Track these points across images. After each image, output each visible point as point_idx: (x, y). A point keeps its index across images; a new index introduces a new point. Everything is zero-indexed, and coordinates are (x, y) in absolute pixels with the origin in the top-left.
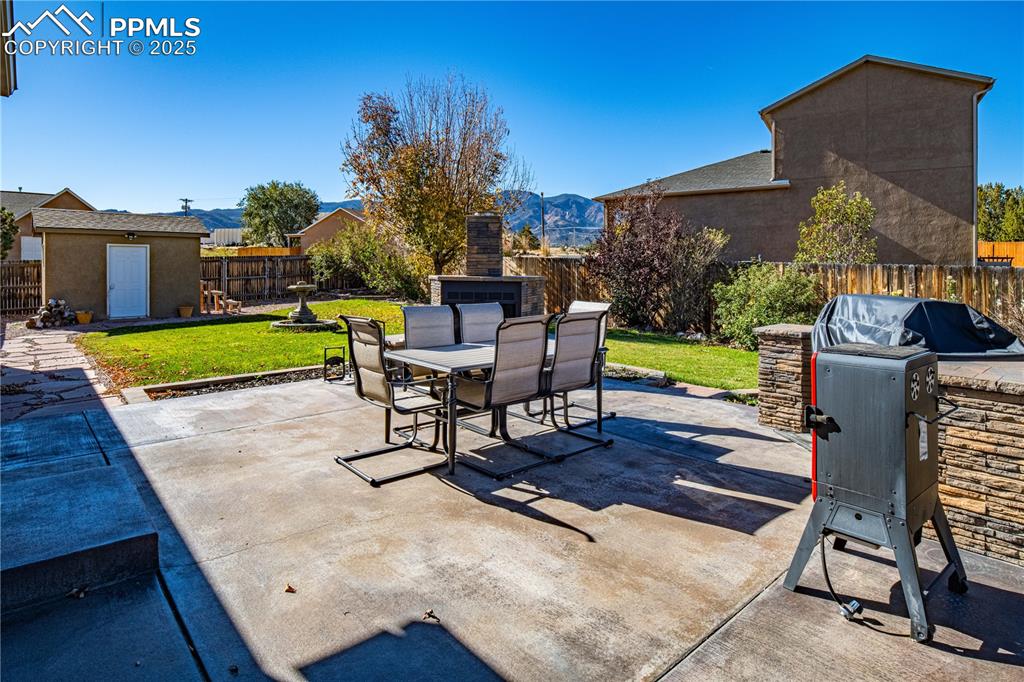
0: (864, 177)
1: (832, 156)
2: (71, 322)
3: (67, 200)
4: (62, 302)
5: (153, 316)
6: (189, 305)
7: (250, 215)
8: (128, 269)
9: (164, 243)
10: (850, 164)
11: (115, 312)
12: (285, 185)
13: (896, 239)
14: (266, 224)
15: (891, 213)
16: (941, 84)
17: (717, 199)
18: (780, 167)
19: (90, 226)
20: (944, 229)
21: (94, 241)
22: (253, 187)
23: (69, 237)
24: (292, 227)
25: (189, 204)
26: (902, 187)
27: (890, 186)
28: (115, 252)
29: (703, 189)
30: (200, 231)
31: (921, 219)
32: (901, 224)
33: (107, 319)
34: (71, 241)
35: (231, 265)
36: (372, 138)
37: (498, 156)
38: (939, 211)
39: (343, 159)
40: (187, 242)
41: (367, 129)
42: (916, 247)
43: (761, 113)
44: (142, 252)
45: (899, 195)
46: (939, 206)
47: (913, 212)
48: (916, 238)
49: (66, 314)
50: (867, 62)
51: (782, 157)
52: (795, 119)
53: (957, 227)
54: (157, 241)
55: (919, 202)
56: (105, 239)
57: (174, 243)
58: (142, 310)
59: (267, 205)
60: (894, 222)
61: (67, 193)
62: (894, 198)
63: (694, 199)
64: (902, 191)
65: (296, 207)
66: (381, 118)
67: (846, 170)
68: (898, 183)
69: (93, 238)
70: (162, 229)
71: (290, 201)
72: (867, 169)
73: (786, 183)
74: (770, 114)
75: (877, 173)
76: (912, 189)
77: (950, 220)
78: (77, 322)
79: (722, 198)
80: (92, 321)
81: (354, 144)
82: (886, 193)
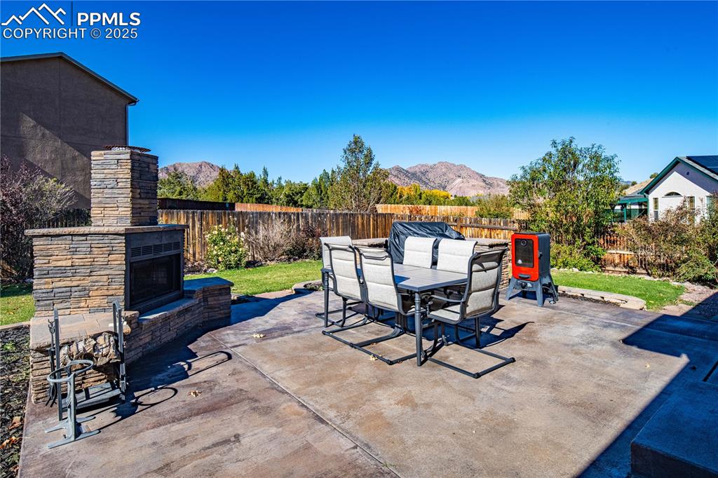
0: (59, 143)
10: (47, 132)
27: (77, 153)
50: (61, 57)
60: (80, 180)
64: (85, 158)
72: (60, 138)
75: (67, 143)
82: (74, 158)
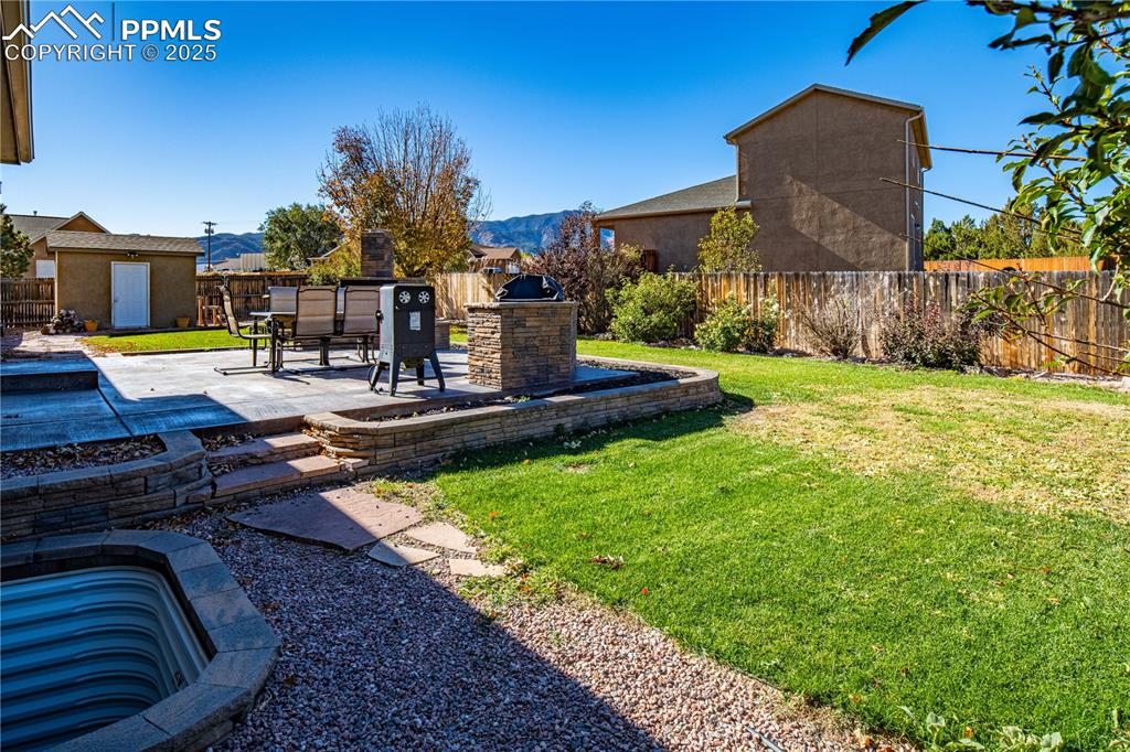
0: (815, 198)
1: (789, 179)
2: (80, 329)
3: (82, 223)
4: (72, 312)
5: (152, 327)
6: (185, 316)
7: (271, 239)
8: (131, 285)
9: (163, 261)
10: (803, 186)
11: (118, 323)
12: (309, 207)
13: (842, 255)
14: (288, 248)
15: (838, 231)
16: (879, 111)
17: (688, 219)
18: (744, 188)
19: (97, 246)
20: (882, 246)
21: (99, 259)
22: (275, 209)
23: (78, 256)
24: (316, 251)
25: (212, 227)
26: (847, 207)
27: (837, 206)
28: (118, 268)
29: (677, 209)
30: (196, 251)
31: (864, 236)
32: (846, 241)
33: (112, 328)
34: (80, 260)
35: (232, 283)
36: (345, 167)
37: (468, 181)
38: (878, 229)
39: (319, 186)
40: (184, 260)
41: (341, 159)
42: (858, 262)
43: (726, 137)
44: (144, 268)
45: (844, 214)
46: (879, 225)
47: (856, 230)
48: (858, 254)
49: (76, 323)
50: (816, 90)
51: (745, 180)
52: (756, 143)
53: (893, 243)
54: (156, 260)
55: (861, 221)
56: (109, 257)
57: (172, 262)
58: (144, 321)
59: (289, 228)
60: (840, 239)
61: (82, 217)
62: (840, 217)
63: (670, 219)
64: (847, 211)
65: (321, 229)
66: (355, 149)
67: (800, 191)
68: (844, 204)
69: (99, 256)
70: (160, 249)
71: (313, 224)
72: (817, 190)
73: (747, 203)
74: (733, 138)
75: (826, 194)
76: (856, 209)
77: (887, 237)
78: (85, 330)
79: (695, 217)
80: (98, 330)
81: (329, 173)
82: (833, 213)
